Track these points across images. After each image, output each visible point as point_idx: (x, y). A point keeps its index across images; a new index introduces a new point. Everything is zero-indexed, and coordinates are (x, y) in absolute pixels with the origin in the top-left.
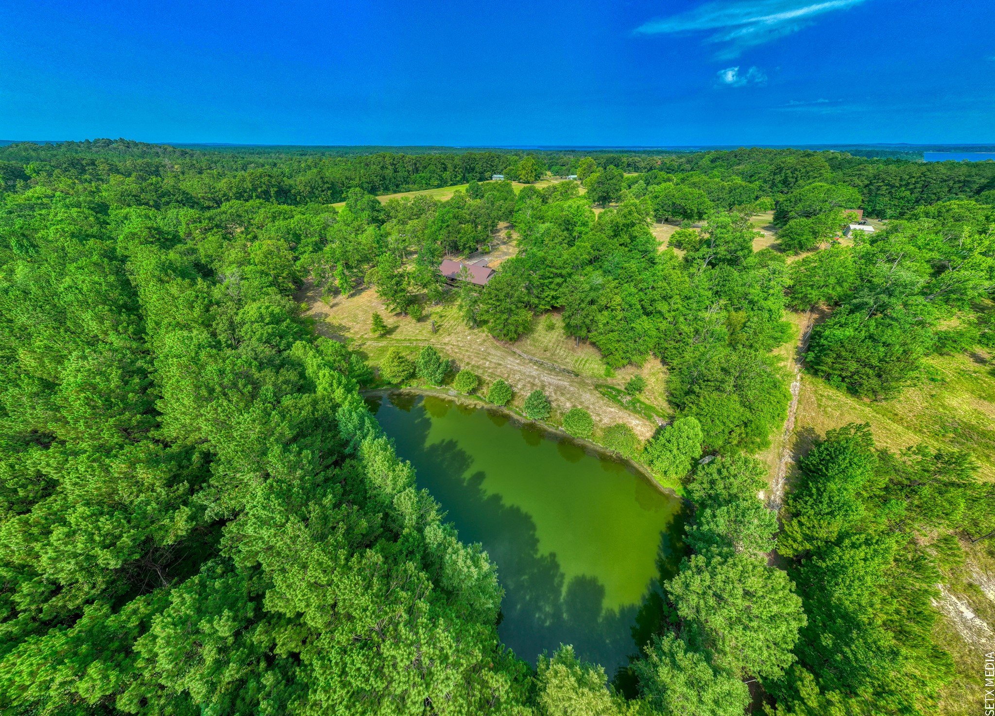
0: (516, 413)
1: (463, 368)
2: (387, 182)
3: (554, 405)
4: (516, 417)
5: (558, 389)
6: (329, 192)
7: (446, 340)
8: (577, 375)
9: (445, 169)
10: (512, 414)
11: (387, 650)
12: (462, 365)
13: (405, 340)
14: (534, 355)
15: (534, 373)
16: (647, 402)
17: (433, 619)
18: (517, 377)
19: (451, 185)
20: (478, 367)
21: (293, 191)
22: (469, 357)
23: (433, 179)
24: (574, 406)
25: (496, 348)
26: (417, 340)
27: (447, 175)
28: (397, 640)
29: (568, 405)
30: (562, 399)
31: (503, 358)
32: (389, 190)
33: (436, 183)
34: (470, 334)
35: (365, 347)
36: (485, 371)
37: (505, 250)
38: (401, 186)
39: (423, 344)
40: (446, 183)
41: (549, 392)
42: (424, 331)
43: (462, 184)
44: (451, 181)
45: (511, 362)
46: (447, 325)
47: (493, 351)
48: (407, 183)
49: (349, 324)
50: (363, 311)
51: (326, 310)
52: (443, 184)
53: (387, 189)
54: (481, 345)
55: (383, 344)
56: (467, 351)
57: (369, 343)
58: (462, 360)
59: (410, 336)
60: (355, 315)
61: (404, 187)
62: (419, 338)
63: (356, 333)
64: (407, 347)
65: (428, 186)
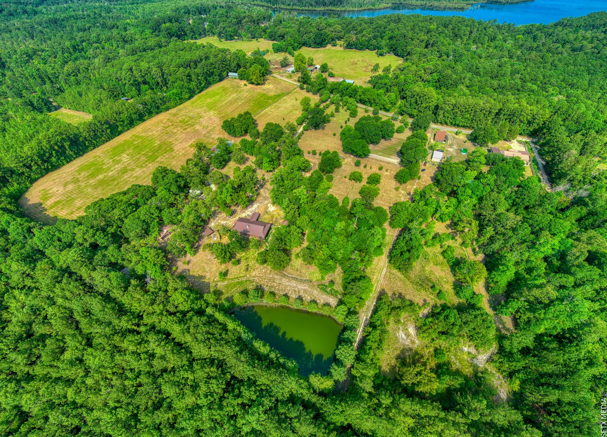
0: (291, 305)
1: (267, 289)
2: (149, 107)
3: (304, 299)
4: (291, 307)
5: (305, 291)
6: (108, 131)
7: (254, 274)
8: (311, 282)
9: (190, 80)
10: (290, 306)
11: (284, 382)
12: (265, 287)
13: (235, 278)
14: (293, 274)
15: (295, 285)
16: (336, 289)
17: (289, 376)
18: (289, 288)
19: (199, 93)
20: (272, 287)
21: (81, 139)
22: (267, 282)
23: (184, 93)
24: (311, 298)
25: (277, 274)
26: (240, 277)
27: (193, 85)
28: (285, 381)
29: (309, 298)
30: (306, 295)
31: (281, 280)
32: (152, 113)
33: (187, 96)
34: (263, 268)
35: (218, 286)
36: (275, 288)
37: (264, 195)
38: (161, 107)
39: (244, 279)
40: (194, 92)
41: (301, 293)
42: (242, 271)
43: (207, 88)
44: (198, 89)
45: (285, 281)
46: (251, 264)
47: (276, 277)
48: (165, 103)
49: (203, 274)
50: (206, 263)
51: (186, 267)
52: (192, 94)
53: (150, 113)
54: (270, 274)
55: (226, 283)
56: (265, 279)
57: (219, 284)
58: (264, 284)
59: (236, 275)
60: (203, 267)
61: (163, 107)
62: (241, 275)
63: (209, 279)
64: (238, 282)
65: (182, 101)
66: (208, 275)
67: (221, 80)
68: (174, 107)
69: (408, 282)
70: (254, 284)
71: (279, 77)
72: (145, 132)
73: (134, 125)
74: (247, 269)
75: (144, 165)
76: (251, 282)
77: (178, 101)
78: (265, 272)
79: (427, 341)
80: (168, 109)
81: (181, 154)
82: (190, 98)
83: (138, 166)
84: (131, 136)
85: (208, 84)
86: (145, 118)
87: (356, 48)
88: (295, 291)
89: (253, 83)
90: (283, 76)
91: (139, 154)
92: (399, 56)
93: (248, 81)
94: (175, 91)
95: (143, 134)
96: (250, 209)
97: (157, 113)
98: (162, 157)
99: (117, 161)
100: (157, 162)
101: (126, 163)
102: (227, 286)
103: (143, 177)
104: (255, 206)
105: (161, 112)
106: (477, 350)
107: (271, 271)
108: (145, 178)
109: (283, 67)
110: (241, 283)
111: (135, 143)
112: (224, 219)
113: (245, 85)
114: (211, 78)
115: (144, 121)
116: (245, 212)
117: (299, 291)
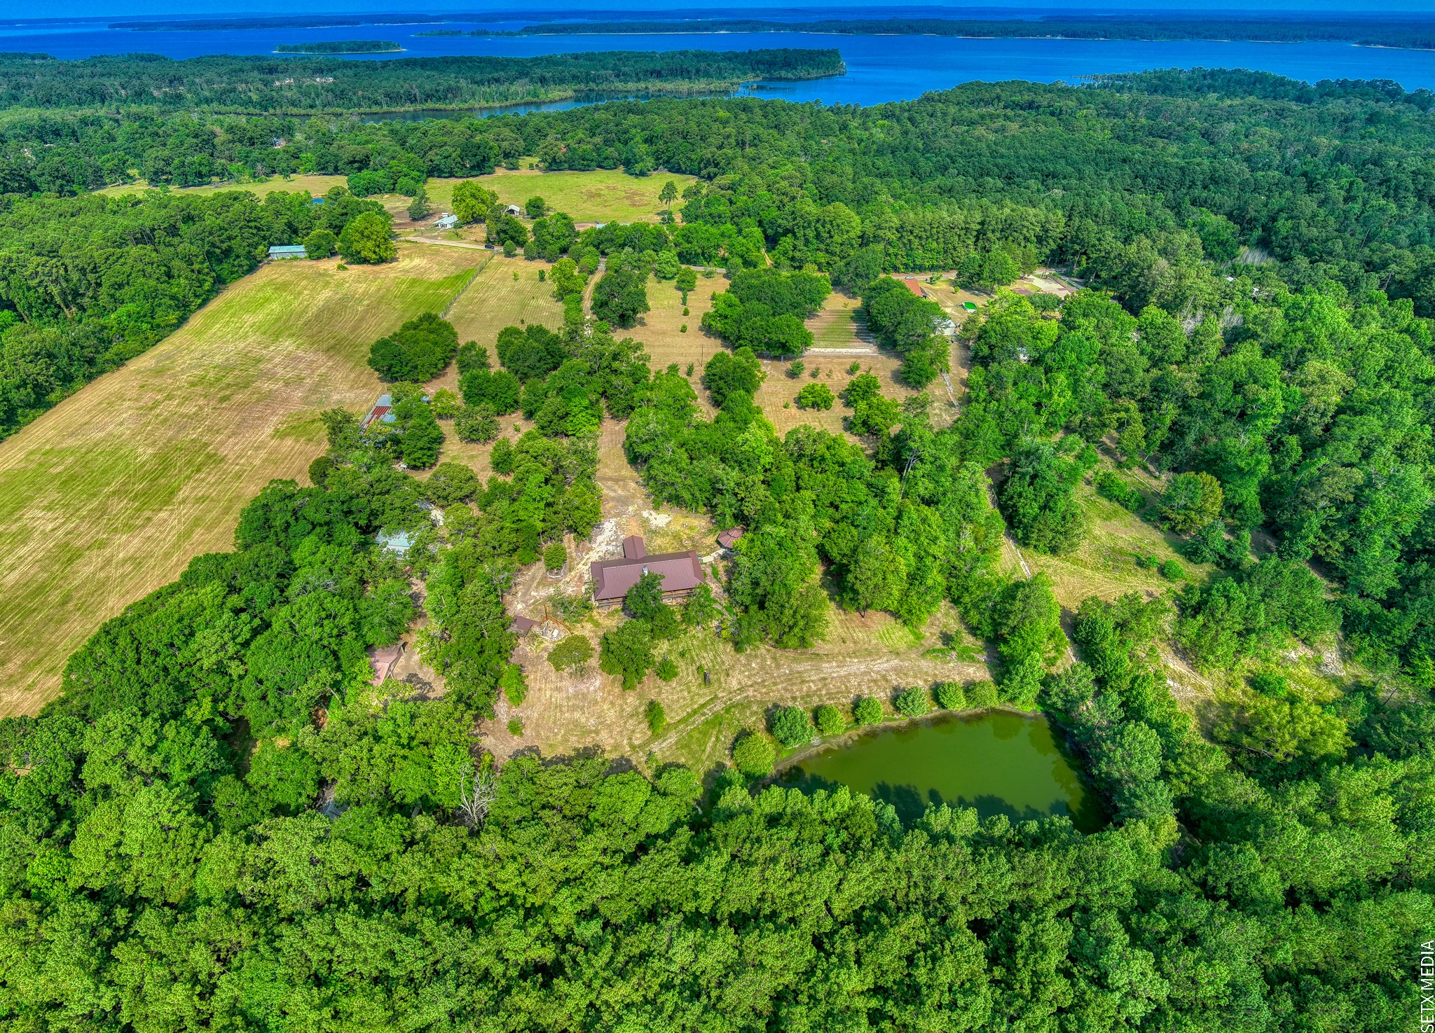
0: (891, 720)
1: (797, 707)
4: (893, 724)
7: (734, 684)
10: (886, 724)
12: (789, 703)
13: (690, 715)
15: (863, 668)
18: (854, 682)
19: (200, 306)
20: (808, 696)
22: (786, 689)
25: (797, 660)
26: (703, 706)
27: (181, 285)
29: (920, 682)
31: (819, 670)
32: (74, 378)
34: (749, 660)
35: (658, 755)
36: (820, 696)
37: (612, 494)
38: (100, 359)
39: (718, 707)
40: (186, 306)
41: (895, 680)
42: (693, 689)
43: (218, 292)
44: (196, 296)
45: (828, 668)
46: (706, 662)
47: (801, 667)
48: (106, 343)
49: (588, 742)
50: (574, 708)
51: (516, 743)
52: (184, 310)
53: (67, 379)
54: (778, 667)
55: (672, 738)
56: (775, 684)
57: (655, 747)
58: (782, 699)
59: (686, 706)
60: (576, 724)
61: (108, 355)
62: (702, 701)
63: (616, 747)
64: (707, 722)
65: (161, 332)
66: (606, 739)
67: (252, 269)
68: (138, 353)
69: (1088, 572)
70: (755, 708)
71: (428, 242)
72: (71, 435)
73: (18, 423)
74: (706, 680)
75: (139, 522)
76: (744, 705)
77: (149, 334)
78: (762, 668)
79: (1219, 672)
80: (120, 361)
81: (257, 462)
82: (182, 320)
83: (116, 530)
84: (21, 455)
85: (220, 282)
86: (52, 397)
87: (571, 168)
88: (875, 681)
89: (365, 261)
90: (435, 238)
91: (95, 495)
92: (684, 173)
93: (345, 256)
94: (131, 307)
95: (70, 442)
96: (600, 539)
97: (90, 378)
98: (191, 484)
99: (14, 535)
100: (184, 501)
101: (60, 533)
102: (683, 744)
103: (159, 552)
104: (609, 526)
105: (102, 372)
106: (1311, 646)
107: (774, 659)
108: (167, 555)
109: (414, 220)
110: (716, 722)
111: (55, 471)
112: (543, 583)
113: (340, 268)
114: (225, 266)
115: (50, 406)
116: (591, 549)
117: (884, 678)
